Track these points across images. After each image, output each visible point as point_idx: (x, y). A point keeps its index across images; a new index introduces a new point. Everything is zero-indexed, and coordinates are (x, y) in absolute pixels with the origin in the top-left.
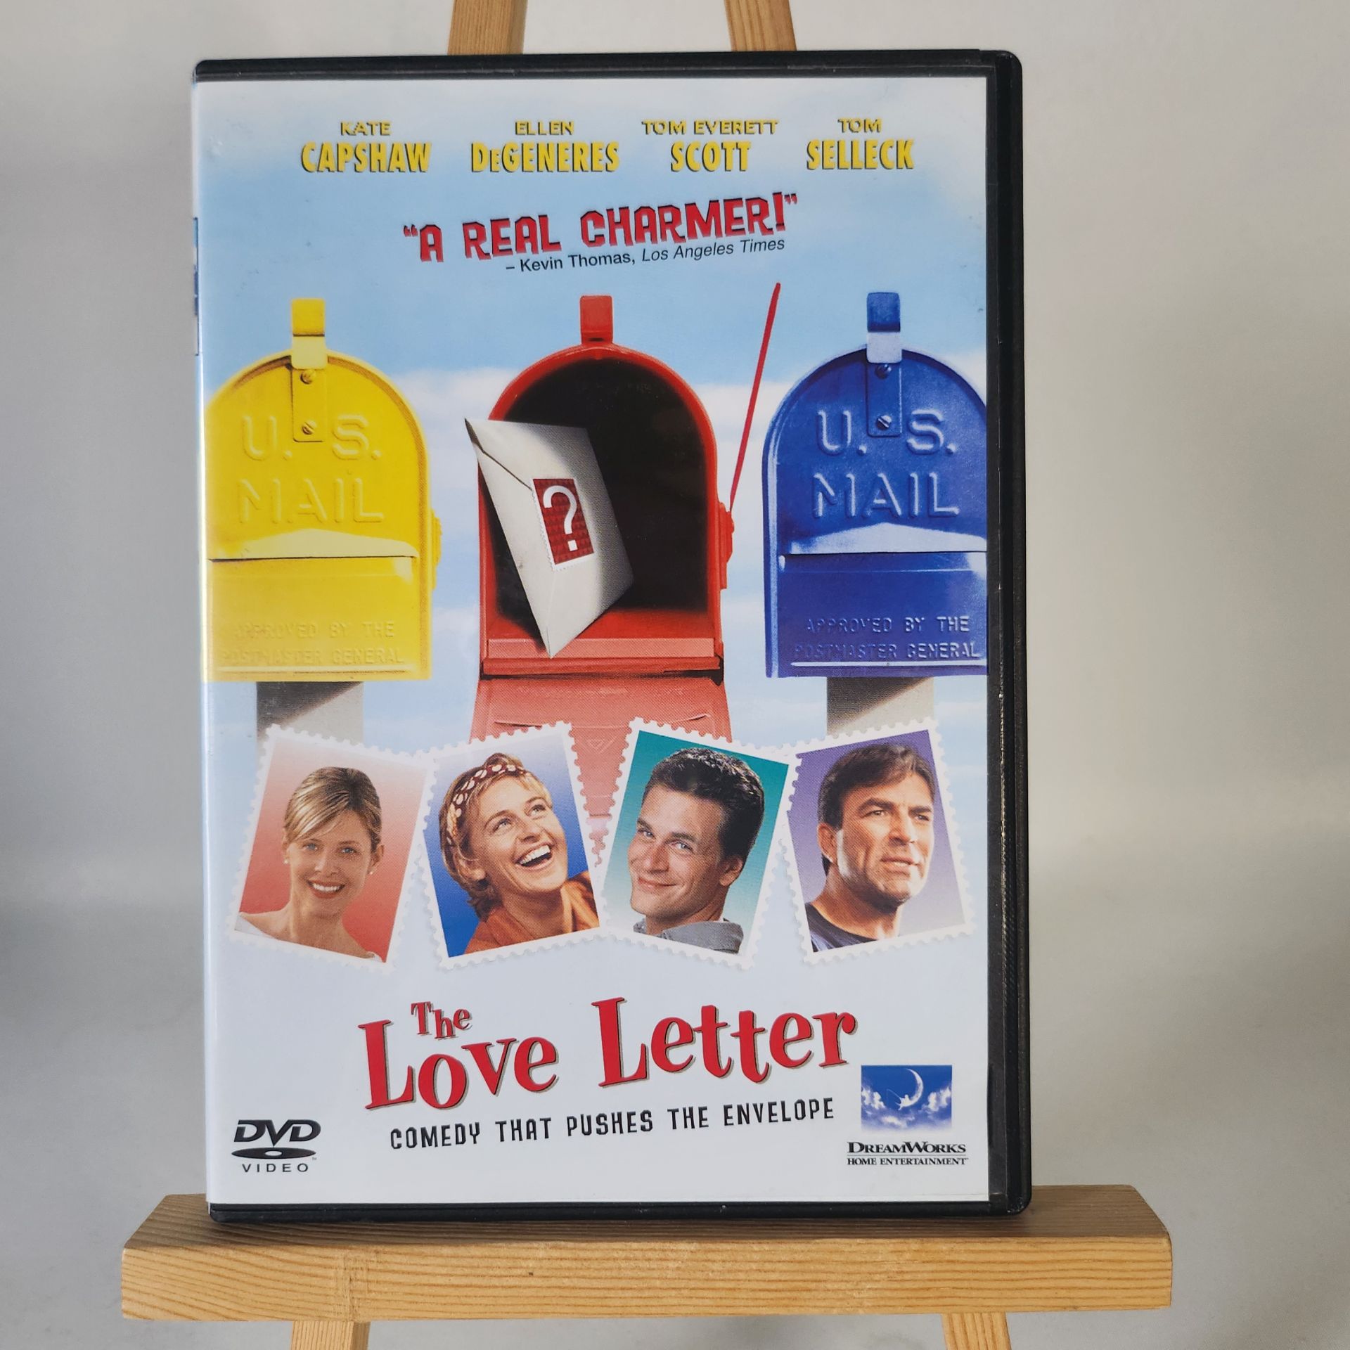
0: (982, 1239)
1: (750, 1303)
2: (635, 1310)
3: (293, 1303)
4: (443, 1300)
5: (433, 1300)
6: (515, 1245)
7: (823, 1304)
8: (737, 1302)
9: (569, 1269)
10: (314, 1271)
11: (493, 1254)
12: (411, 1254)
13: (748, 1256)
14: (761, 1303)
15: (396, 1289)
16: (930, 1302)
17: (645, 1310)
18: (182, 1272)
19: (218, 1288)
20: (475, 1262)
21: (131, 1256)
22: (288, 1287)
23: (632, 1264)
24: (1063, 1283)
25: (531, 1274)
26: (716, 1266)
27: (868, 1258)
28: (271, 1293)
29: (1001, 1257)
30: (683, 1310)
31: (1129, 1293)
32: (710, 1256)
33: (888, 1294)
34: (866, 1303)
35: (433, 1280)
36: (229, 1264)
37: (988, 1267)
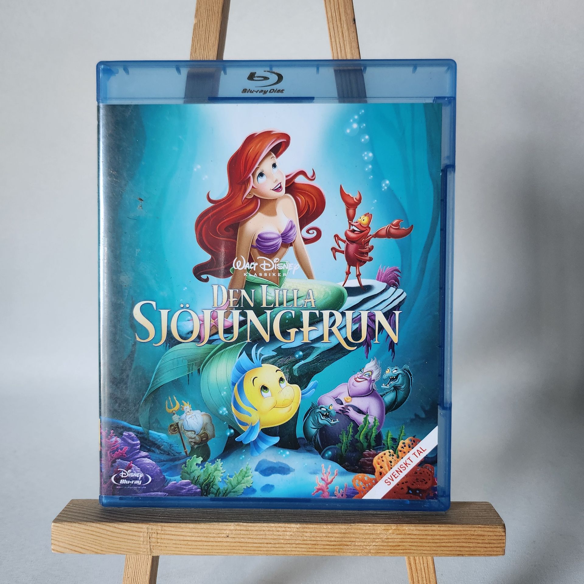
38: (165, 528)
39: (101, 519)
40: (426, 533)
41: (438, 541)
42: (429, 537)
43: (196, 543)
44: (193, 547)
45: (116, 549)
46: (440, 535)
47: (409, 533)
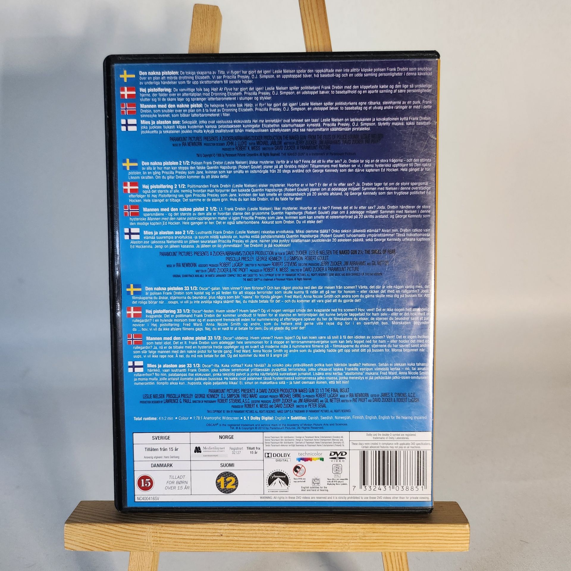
0: (396, 524)
1: (306, 547)
2: (261, 549)
3: (131, 545)
4: (188, 545)
5: (184, 544)
6: (216, 524)
7: (335, 548)
8: (301, 547)
9: (237, 533)
10: (139, 533)
11: (207, 528)
12: (176, 527)
13: (306, 530)
14: (311, 547)
15: (170, 540)
16: (376, 548)
17: (266, 549)
18: (88, 533)
19: (101, 539)
20: (201, 530)
21: (67, 527)
22: (128, 539)
23: (261, 532)
24: (427, 541)
25: (222, 535)
26: (293, 533)
27: (352, 531)
28: (121, 541)
29: (403, 531)
30: (281, 549)
31: (453, 545)
32: (291, 529)
33: (360, 544)
34: (351, 548)
35: (185, 538)
36: (106, 530)
37: (398, 535)
38: (166, 528)
39: (108, 520)
40: (400, 531)
41: (409, 538)
42: (401, 535)
43: (194, 541)
44: (191, 545)
45: (122, 546)
46: (412, 533)
47: (384, 531)
